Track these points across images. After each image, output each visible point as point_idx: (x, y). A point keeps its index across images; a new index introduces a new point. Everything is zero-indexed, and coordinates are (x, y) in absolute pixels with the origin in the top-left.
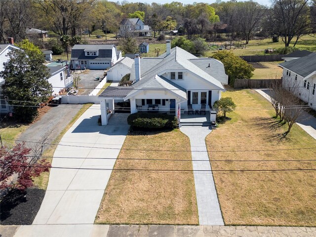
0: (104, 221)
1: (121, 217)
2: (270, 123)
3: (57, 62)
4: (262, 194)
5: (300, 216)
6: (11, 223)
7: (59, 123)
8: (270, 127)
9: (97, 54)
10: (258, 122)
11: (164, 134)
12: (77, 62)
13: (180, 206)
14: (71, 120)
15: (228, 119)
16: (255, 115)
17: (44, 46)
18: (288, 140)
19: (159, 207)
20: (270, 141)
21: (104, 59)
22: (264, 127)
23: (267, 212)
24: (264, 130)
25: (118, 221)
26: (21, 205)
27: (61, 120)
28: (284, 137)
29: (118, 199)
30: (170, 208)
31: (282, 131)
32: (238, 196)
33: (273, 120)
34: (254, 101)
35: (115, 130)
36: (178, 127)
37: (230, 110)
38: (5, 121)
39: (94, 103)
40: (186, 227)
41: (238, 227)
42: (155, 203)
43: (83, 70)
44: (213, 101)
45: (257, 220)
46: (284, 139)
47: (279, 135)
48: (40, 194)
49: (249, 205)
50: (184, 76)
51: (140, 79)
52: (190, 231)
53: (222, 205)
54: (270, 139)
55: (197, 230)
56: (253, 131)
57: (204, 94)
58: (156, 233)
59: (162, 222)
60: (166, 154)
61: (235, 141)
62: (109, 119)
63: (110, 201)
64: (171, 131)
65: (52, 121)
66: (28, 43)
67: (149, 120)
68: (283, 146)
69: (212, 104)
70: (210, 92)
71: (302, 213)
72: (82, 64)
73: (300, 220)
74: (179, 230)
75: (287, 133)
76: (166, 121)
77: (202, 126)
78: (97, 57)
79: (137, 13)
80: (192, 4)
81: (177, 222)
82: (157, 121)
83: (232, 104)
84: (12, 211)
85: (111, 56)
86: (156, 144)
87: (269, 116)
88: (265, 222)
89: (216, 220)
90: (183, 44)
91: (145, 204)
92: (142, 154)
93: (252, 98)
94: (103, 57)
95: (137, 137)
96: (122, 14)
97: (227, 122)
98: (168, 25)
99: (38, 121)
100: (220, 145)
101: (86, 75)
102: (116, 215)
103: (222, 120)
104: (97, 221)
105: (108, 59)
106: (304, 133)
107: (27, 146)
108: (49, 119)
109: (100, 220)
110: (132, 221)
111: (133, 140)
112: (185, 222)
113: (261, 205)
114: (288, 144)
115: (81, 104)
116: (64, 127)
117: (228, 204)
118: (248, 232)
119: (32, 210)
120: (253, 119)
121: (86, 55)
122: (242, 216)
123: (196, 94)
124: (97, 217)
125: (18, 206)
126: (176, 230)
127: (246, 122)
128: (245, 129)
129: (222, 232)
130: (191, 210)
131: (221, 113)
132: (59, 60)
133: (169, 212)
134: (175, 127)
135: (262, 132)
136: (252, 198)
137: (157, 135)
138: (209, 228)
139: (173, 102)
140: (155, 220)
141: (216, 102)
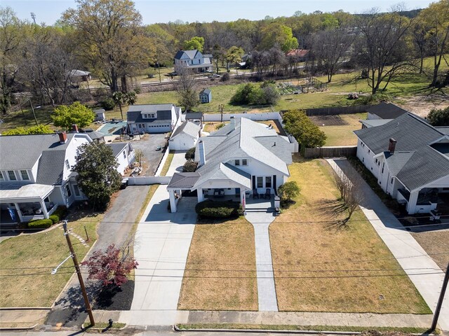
0: (185, 308)
1: (197, 304)
2: (334, 207)
3: (112, 123)
4: (312, 285)
5: (340, 304)
6: (114, 309)
7: (131, 210)
8: (333, 212)
9: (156, 117)
10: (322, 206)
11: (230, 222)
12: (134, 126)
13: (243, 295)
14: (142, 205)
15: (293, 202)
16: (321, 196)
17: (92, 98)
18: (347, 228)
19: (227, 296)
20: (330, 229)
21: (164, 121)
22: (327, 213)
23: (313, 300)
24: (326, 216)
25: (195, 308)
26: (118, 294)
27: (133, 207)
28: (344, 224)
29: (193, 289)
30: (236, 297)
31: (344, 216)
32: (292, 286)
33: (338, 203)
34: (323, 177)
35: (184, 218)
36: (243, 215)
37: (293, 195)
38: (81, 209)
39: (160, 184)
40: (248, 312)
41: (288, 313)
42: (223, 293)
43: (142, 134)
44: (278, 186)
45: (305, 307)
46: (343, 227)
47: (339, 221)
48: (131, 285)
49: (300, 294)
50: (249, 163)
51: (205, 162)
52: (251, 316)
53: (278, 294)
54: (329, 226)
55: (256, 315)
56: (315, 218)
57: (268, 178)
58: (225, 318)
59: (230, 309)
60: (232, 245)
61: (296, 230)
62: (178, 205)
63: (187, 291)
64: (236, 219)
65: (124, 207)
66: (80, 105)
67: (215, 210)
68: (340, 236)
69: (277, 188)
70: (275, 177)
71: (342, 301)
72: (140, 127)
73: (339, 307)
74: (242, 315)
75: (347, 219)
76: (232, 210)
77: (267, 212)
78: (155, 119)
79: (195, 40)
80: (264, 19)
81: (241, 309)
82: (223, 210)
83: (296, 189)
84: (113, 299)
85: (170, 118)
86: (223, 233)
87: (334, 198)
88: (310, 309)
89: (273, 306)
90: (251, 92)
91: (216, 294)
92: (210, 245)
93: (321, 173)
94: (161, 119)
95: (205, 225)
96: (177, 41)
97: (292, 207)
98: (234, 58)
99: (112, 209)
100: (281, 236)
101: (146, 143)
102: (193, 303)
103: (286, 204)
104: (179, 308)
105: (167, 121)
106: (365, 219)
107: (116, 248)
108: (121, 206)
109: (182, 307)
110: (206, 308)
111: (202, 230)
112: (247, 308)
113: (310, 294)
114: (345, 232)
115: (148, 185)
116: (136, 215)
117: (283, 294)
118: (296, 317)
119: (128, 299)
120: (318, 202)
121: (144, 117)
122: (293, 304)
123: (260, 179)
124: (179, 305)
125: (117, 295)
126: (240, 316)
127: (310, 206)
128: (308, 215)
129: (276, 317)
130: (253, 299)
131: (285, 197)
132: (113, 120)
133: (235, 300)
134: (240, 215)
135: (324, 218)
136: (303, 288)
137: (223, 224)
138: (266, 314)
139: (238, 190)
140: (224, 307)
141: (280, 187)
